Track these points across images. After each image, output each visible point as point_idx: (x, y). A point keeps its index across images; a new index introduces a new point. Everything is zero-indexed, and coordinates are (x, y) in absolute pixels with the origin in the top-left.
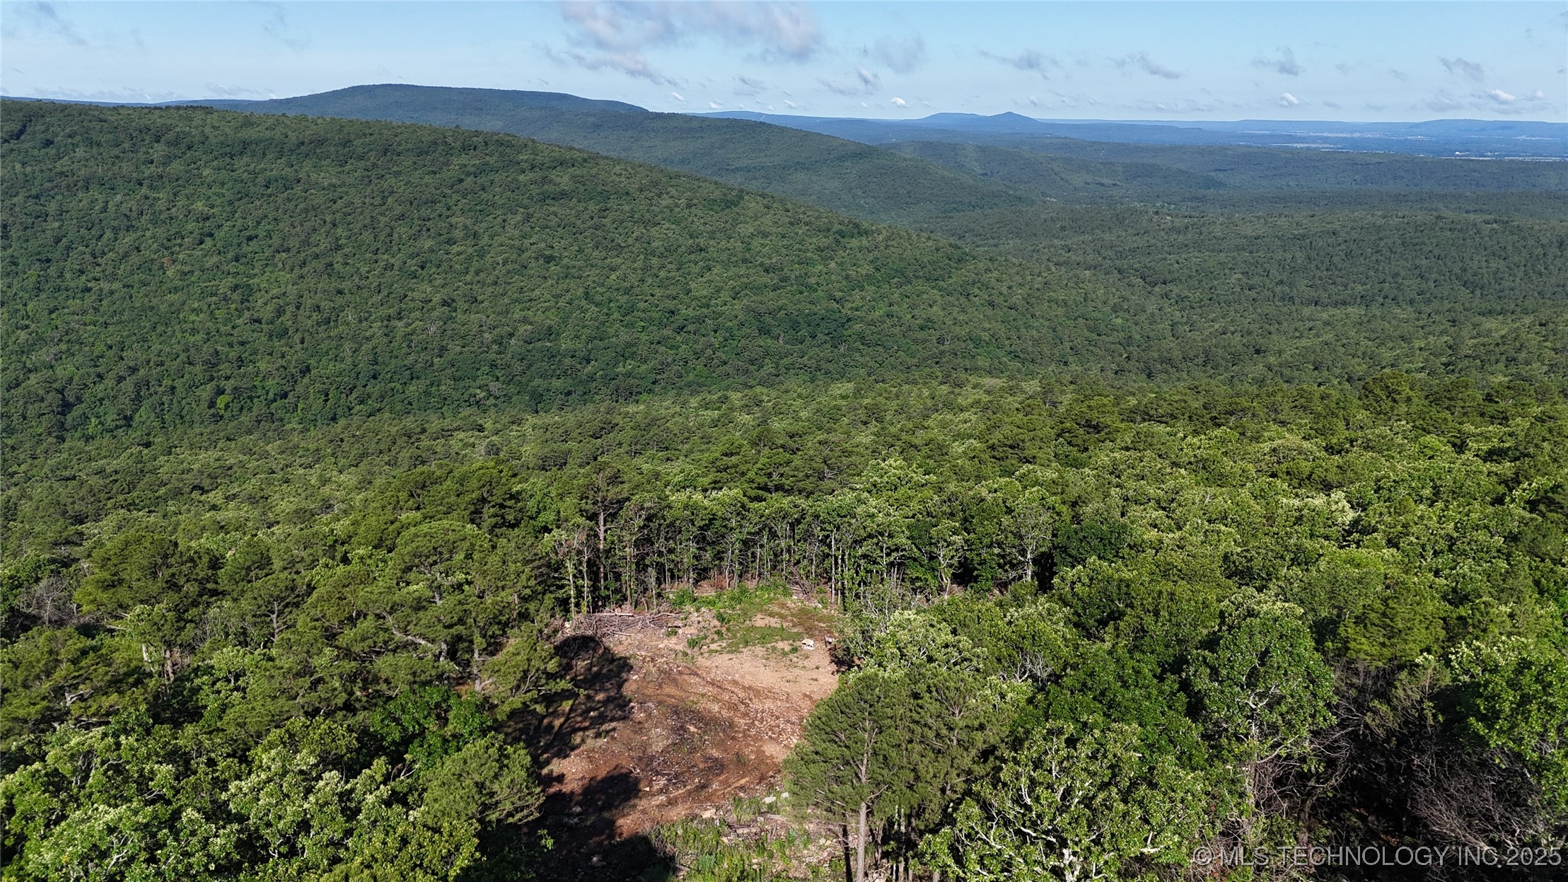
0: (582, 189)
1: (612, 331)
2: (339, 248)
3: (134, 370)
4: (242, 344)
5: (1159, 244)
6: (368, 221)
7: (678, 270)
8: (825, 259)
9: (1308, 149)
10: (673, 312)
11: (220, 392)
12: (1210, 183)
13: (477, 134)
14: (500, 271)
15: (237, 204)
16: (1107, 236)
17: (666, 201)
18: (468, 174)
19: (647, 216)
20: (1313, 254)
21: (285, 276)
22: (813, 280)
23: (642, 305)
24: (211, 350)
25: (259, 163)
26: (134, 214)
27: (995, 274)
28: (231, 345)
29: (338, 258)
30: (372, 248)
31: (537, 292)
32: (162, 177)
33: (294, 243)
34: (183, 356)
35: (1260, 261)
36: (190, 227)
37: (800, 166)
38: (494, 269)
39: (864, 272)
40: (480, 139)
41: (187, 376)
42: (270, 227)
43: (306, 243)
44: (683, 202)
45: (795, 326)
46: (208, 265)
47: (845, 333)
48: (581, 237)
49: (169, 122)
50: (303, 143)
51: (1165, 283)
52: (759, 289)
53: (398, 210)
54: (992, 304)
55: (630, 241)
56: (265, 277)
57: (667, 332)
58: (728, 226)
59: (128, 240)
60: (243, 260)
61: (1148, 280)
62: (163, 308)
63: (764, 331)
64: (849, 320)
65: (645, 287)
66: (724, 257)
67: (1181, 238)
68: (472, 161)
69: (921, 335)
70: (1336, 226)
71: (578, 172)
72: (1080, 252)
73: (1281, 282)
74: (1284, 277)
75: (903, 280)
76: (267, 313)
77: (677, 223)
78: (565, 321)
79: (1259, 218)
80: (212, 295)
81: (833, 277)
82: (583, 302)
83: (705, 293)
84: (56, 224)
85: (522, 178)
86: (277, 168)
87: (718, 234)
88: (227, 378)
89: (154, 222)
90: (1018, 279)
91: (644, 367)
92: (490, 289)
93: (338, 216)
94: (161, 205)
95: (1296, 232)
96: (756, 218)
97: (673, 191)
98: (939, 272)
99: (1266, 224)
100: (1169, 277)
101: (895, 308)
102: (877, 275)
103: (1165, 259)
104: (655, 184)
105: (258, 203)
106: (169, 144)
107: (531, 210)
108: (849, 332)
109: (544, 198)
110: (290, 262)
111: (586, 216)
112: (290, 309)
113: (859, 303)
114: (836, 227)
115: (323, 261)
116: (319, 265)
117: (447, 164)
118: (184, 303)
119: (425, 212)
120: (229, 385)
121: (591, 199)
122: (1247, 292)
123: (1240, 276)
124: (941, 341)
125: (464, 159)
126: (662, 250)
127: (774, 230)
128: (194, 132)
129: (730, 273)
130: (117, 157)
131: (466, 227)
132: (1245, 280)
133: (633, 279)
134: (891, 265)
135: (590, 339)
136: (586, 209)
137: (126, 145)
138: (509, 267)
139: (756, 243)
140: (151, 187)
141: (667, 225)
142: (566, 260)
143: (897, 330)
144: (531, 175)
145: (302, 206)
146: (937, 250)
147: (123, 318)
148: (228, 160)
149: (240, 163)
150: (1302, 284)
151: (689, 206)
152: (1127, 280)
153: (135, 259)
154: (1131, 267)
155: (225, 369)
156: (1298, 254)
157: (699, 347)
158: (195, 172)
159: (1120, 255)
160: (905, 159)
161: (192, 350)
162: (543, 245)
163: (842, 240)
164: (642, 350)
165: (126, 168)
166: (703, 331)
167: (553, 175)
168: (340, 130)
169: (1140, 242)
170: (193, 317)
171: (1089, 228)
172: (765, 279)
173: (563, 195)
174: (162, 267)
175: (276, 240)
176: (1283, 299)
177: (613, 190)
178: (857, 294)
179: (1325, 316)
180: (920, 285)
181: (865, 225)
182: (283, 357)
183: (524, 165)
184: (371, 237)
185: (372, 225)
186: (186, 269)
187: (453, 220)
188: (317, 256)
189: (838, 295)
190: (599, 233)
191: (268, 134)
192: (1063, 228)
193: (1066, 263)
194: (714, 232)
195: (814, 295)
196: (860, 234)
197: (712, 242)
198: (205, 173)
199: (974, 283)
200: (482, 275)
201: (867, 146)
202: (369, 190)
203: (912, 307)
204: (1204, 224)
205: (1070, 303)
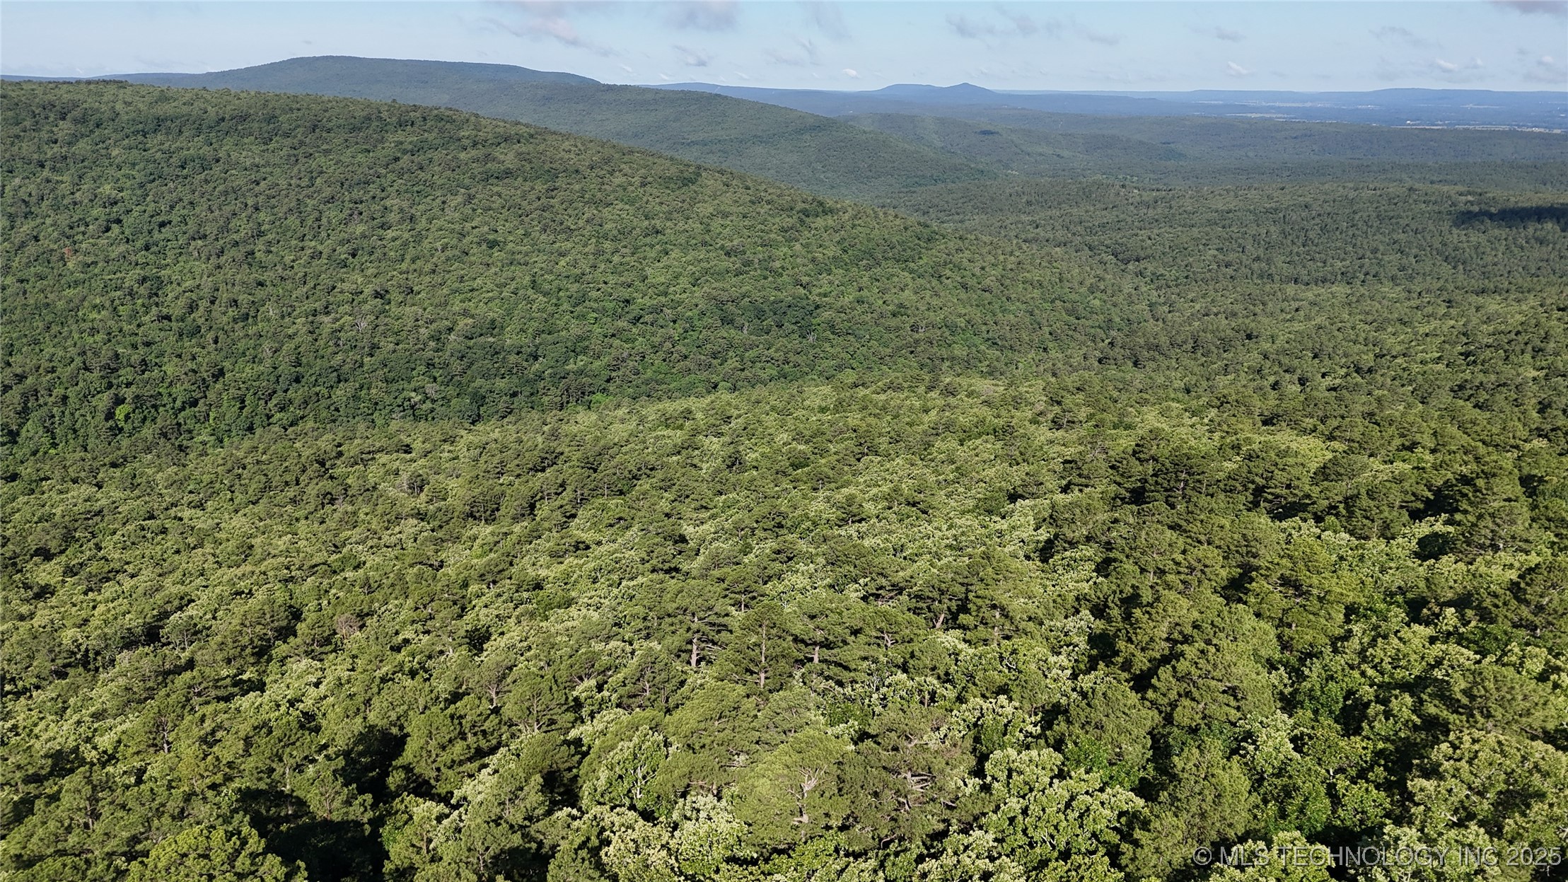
0: (528, 167)
1: (561, 324)
2: (261, 234)
3: (21, 378)
4: (148, 344)
5: (1129, 219)
6: (293, 204)
7: (633, 254)
8: (789, 240)
10: (628, 301)
11: (119, 401)
12: (1171, 154)
13: (415, 108)
14: (439, 257)
15: (149, 186)
16: (1075, 211)
17: (619, 179)
18: (405, 152)
19: (599, 195)
20: (1288, 229)
21: (199, 267)
22: (777, 264)
23: (594, 294)
24: (110, 354)
25: (175, 141)
26: (33, 200)
27: (967, 254)
28: (134, 347)
29: (260, 245)
30: (298, 235)
31: (479, 281)
32: (65, 158)
33: (210, 229)
34: (78, 360)
35: (1234, 236)
36: (95, 212)
38: (432, 255)
39: (831, 254)
40: (418, 114)
41: (81, 384)
42: (186, 212)
43: (225, 229)
44: (637, 180)
45: (760, 315)
46: (113, 256)
47: (814, 321)
48: (527, 220)
49: (76, 97)
50: (223, 119)
51: (1138, 260)
52: (720, 275)
53: (327, 192)
54: (965, 287)
55: (581, 223)
56: (178, 268)
57: (621, 324)
58: (686, 206)
59: (26, 228)
60: (154, 249)
61: (1120, 257)
62: (61, 304)
63: (727, 321)
64: (817, 307)
65: (597, 274)
66: (682, 239)
67: (1151, 212)
68: (409, 138)
69: (893, 322)
70: (1309, 199)
71: (524, 149)
72: (1049, 228)
73: (1258, 259)
74: (1261, 252)
75: (871, 262)
76: (177, 310)
77: (631, 203)
78: (509, 313)
79: (1228, 191)
80: (117, 289)
81: (799, 260)
82: (530, 292)
83: (662, 279)
85: (463, 156)
86: (195, 147)
87: (675, 215)
88: (128, 385)
89: (56, 208)
90: (990, 258)
91: (597, 363)
92: (428, 279)
93: (261, 199)
94: (64, 188)
95: (1268, 206)
96: (714, 197)
97: (626, 168)
98: (909, 253)
99: (1236, 195)
100: (1142, 254)
101: (865, 293)
102: (845, 257)
103: (1136, 235)
104: (607, 161)
105: (171, 185)
106: (75, 121)
108: (818, 320)
109: (487, 178)
110: (206, 250)
111: (532, 196)
112: (204, 304)
113: (826, 288)
114: (800, 206)
115: (243, 248)
116: (239, 253)
117: (382, 141)
118: (84, 299)
119: (357, 194)
120: (129, 393)
121: (538, 178)
122: (1225, 269)
123: (1215, 252)
124: (914, 328)
125: (400, 136)
126: (615, 232)
127: (734, 209)
128: (104, 107)
129: (689, 258)
130: (18, 137)
131: (401, 210)
132: (1221, 257)
133: (584, 265)
134: (858, 246)
135: (538, 333)
136: (533, 189)
137: (28, 123)
138: (449, 253)
139: (716, 224)
140: (53, 169)
141: (621, 206)
142: (510, 246)
143: (868, 317)
144: (474, 153)
145: (221, 188)
146: (906, 229)
147: (14, 318)
148: (140, 138)
149: (153, 141)
150: (1279, 260)
151: (643, 185)
152: (1098, 258)
153: (32, 249)
154: (1102, 244)
155: (126, 374)
156: (1272, 229)
157: (657, 340)
158: (103, 152)
159: (1091, 231)
160: (864, 132)
161: (89, 353)
162: (486, 229)
163: (807, 220)
164: (595, 344)
165: (26, 148)
166: (661, 322)
167: (497, 153)
168: (265, 106)
169: (1110, 217)
170: (94, 315)
172: (726, 263)
173: (508, 173)
174: (62, 258)
175: (192, 227)
176: (1261, 276)
177: (562, 168)
178: (824, 279)
179: (1310, 295)
180: (890, 268)
181: (830, 203)
182: (194, 358)
183: (465, 142)
184: (298, 222)
185: (299, 209)
186: (89, 260)
187: (388, 203)
188: (236, 244)
189: (805, 279)
190: (547, 215)
191: (185, 109)
192: (1029, 203)
193: (1036, 240)
194: (671, 213)
195: (779, 280)
196: (825, 213)
197: (669, 224)
198: (115, 153)
199: (946, 263)
200: (419, 263)
201: (828, 119)
202: (296, 170)
203: (883, 292)
204: (1173, 197)
205: (1045, 283)
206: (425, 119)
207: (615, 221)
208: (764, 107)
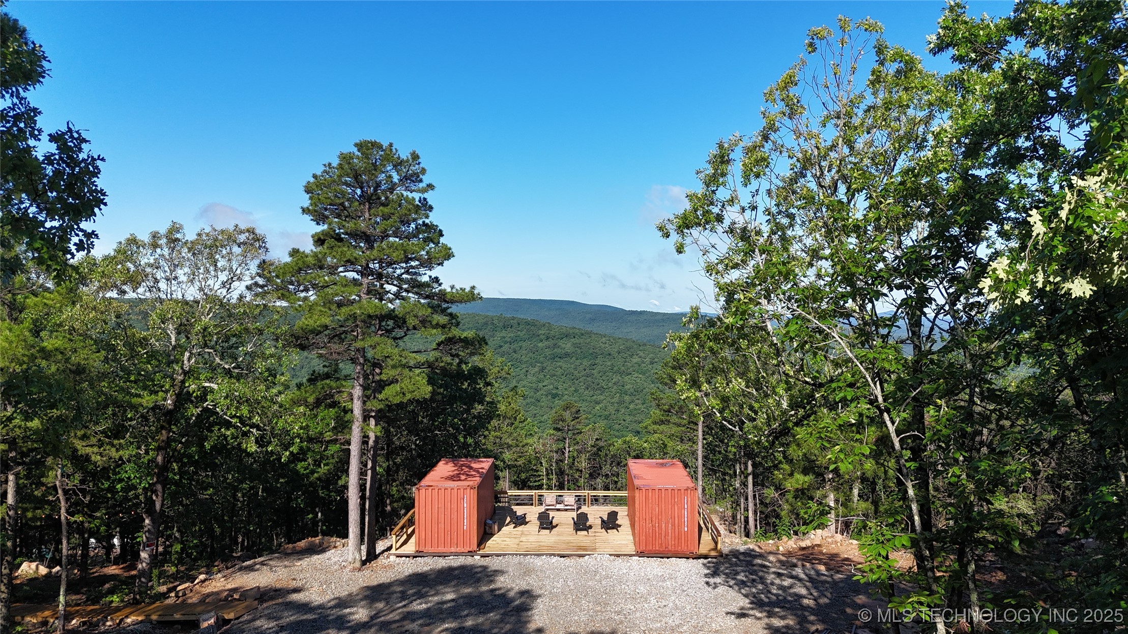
0: (579, 351)
13: (513, 318)
17: (636, 359)
18: (506, 342)
19: (623, 368)
40: (515, 321)
44: (648, 360)
48: (577, 382)
55: (610, 385)
65: (619, 415)
68: (509, 334)
71: (577, 341)
85: (540, 345)
97: (641, 354)
104: (628, 349)
109: (554, 358)
111: (581, 368)
117: (493, 336)
121: (585, 358)
125: (504, 333)
126: (632, 390)
133: (612, 409)
136: (581, 364)
141: (636, 375)
144: (547, 343)
151: (652, 363)
162: (551, 387)
167: (561, 343)
173: (567, 355)
177: (600, 352)
183: (542, 337)
190: (589, 379)
206: (519, 324)
207: (633, 384)
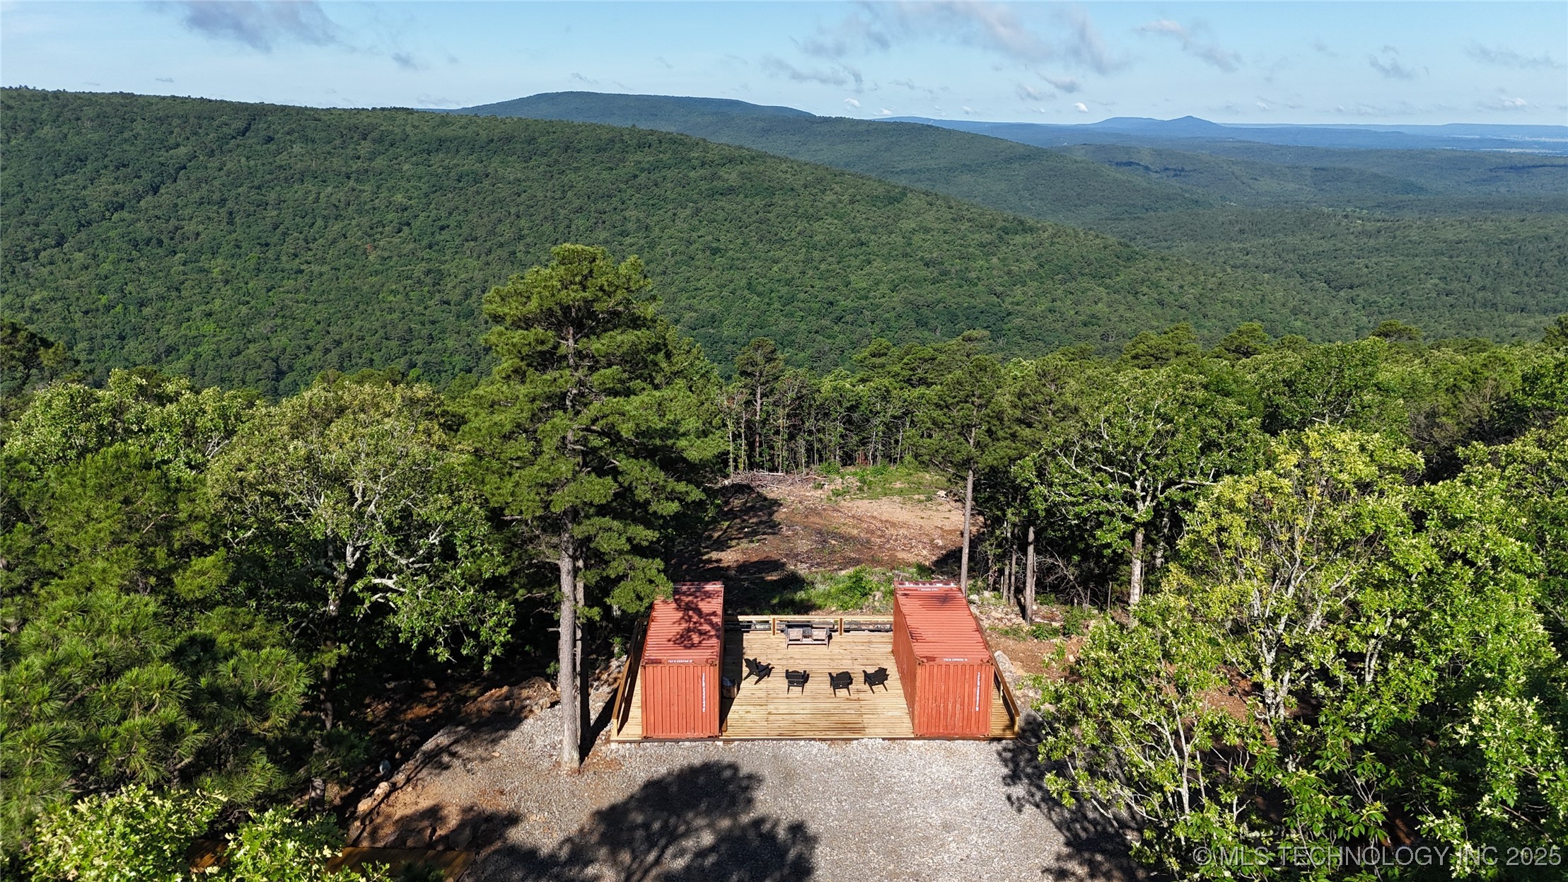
1: (772, 320)
2: (521, 238)
3: (338, 343)
4: (433, 323)
5: (1347, 248)
6: (549, 213)
7: (839, 263)
8: (988, 255)
9: (1523, 153)
10: (831, 303)
11: (412, 365)
12: (1409, 188)
13: (652, 132)
14: (669, 261)
15: (432, 196)
16: (1290, 240)
17: (829, 197)
18: (643, 170)
19: (811, 210)
20: (1522, 261)
21: (473, 263)
22: (973, 275)
23: (802, 296)
24: (406, 327)
25: (453, 158)
26: (342, 205)
27: (1166, 273)
28: (423, 324)
29: (521, 247)
30: (552, 239)
31: (702, 282)
32: (367, 171)
33: (481, 232)
34: (381, 332)
35: (1460, 265)
36: (390, 216)
37: (967, 168)
38: (664, 259)
39: (1027, 268)
40: (655, 138)
41: (384, 350)
42: (461, 218)
43: (492, 232)
44: (846, 198)
45: (953, 319)
46: (405, 252)
47: (1005, 327)
48: (746, 231)
49: (374, 121)
50: (492, 141)
51: (1351, 288)
52: (917, 283)
53: (577, 203)
54: (1161, 303)
55: (793, 235)
56: (455, 263)
57: (826, 322)
58: (890, 221)
59: (337, 227)
60: (436, 248)
61: (1333, 284)
62: (365, 288)
63: (922, 323)
64: (1009, 314)
65: (806, 280)
66: (885, 251)
67: (1372, 242)
68: (647, 158)
69: (1083, 331)
70: (1550, 231)
71: (746, 169)
72: (1260, 255)
73: (1483, 288)
74: (1488, 282)
75: (1067, 276)
76: (455, 296)
77: (840, 218)
78: (728, 310)
79: (1461, 222)
80: (407, 278)
81: (995, 272)
82: (746, 292)
83: (864, 285)
84: (275, 213)
85: (692, 174)
86: (469, 164)
87: (880, 229)
88: (419, 353)
89: (360, 212)
90: (1191, 278)
91: (802, 355)
92: (659, 278)
93: (521, 208)
94: (366, 196)
95: (1502, 237)
96: (918, 214)
97: (837, 188)
98: (1107, 269)
99: (1469, 227)
100: (1357, 282)
101: (1058, 303)
102: (1041, 271)
103: (1353, 263)
104: (820, 180)
105: (450, 195)
106: (374, 141)
107: (700, 205)
108: (1009, 326)
109: (713, 194)
110: (477, 249)
111: (751, 211)
112: (477, 292)
113: (1020, 297)
114: (1000, 224)
115: (507, 249)
116: (503, 253)
117: (623, 160)
118: (383, 285)
119: (601, 205)
120: (420, 360)
121: (757, 194)
122: (1445, 298)
123: (1437, 281)
124: (1105, 337)
125: (639, 156)
126: (824, 243)
127: (936, 225)
128: (397, 130)
129: (890, 267)
130: (329, 153)
131: (638, 220)
132: (1442, 285)
133: (795, 271)
134: (1055, 262)
135: (751, 327)
136: (752, 204)
137: (338, 142)
138: (678, 258)
139: (917, 239)
140: (357, 180)
142: (731, 253)
143: (1058, 325)
144: (702, 172)
145: (489, 199)
146: (1105, 248)
147: (331, 297)
148: (425, 156)
149: (436, 159)
150: (1507, 291)
151: (852, 202)
152: (1309, 285)
153: (342, 244)
154: (1315, 271)
155: (417, 344)
156: (1505, 260)
157: (855, 337)
158: (396, 167)
159: (1303, 259)
160: (1076, 162)
161: (389, 327)
162: (710, 238)
163: (1005, 237)
164: (801, 338)
165: (336, 163)
166: (860, 322)
168: (527, 129)
169: (1326, 245)
170: (391, 298)
171: (1270, 232)
172: (925, 272)
173: (731, 190)
174: (365, 253)
175: (465, 230)
176: (1484, 305)
177: (778, 186)
178: (1018, 290)
180: (1085, 282)
181: (1031, 222)
182: (469, 336)
183: (695, 162)
184: (551, 228)
185: (553, 217)
186: (386, 254)
187: (627, 214)
188: (501, 245)
189: (999, 289)
190: (763, 226)
191: (462, 132)
192: (1242, 232)
193: (1244, 266)
194: (875, 227)
195: (974, 289)
196: (1025, 231)
197: (873, 237)
198: (406, 167)
199: (1143, 282)
200: (653, 265)
201: (1037, 148)
202: (550, 184)
203: (1077, 303)
204: (1399, 228)
205: (1245, 304)
206: (660, 142)
207: (825, 234)
208: (975, 136)
